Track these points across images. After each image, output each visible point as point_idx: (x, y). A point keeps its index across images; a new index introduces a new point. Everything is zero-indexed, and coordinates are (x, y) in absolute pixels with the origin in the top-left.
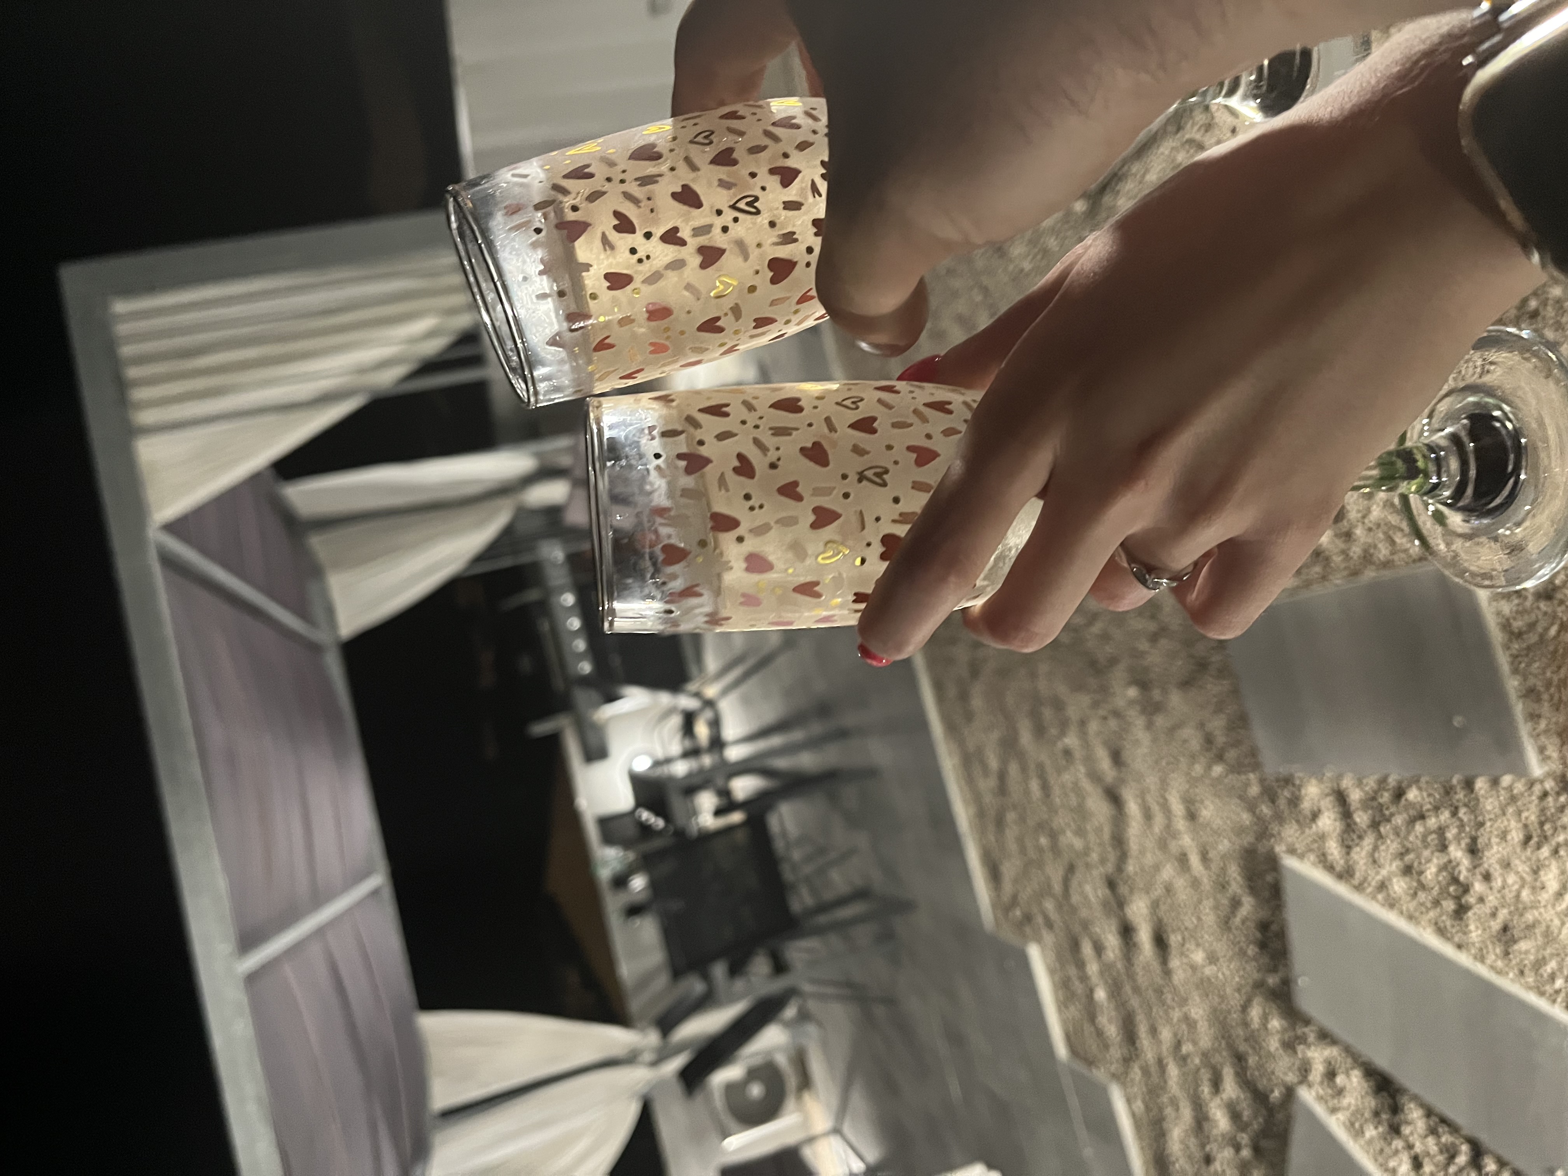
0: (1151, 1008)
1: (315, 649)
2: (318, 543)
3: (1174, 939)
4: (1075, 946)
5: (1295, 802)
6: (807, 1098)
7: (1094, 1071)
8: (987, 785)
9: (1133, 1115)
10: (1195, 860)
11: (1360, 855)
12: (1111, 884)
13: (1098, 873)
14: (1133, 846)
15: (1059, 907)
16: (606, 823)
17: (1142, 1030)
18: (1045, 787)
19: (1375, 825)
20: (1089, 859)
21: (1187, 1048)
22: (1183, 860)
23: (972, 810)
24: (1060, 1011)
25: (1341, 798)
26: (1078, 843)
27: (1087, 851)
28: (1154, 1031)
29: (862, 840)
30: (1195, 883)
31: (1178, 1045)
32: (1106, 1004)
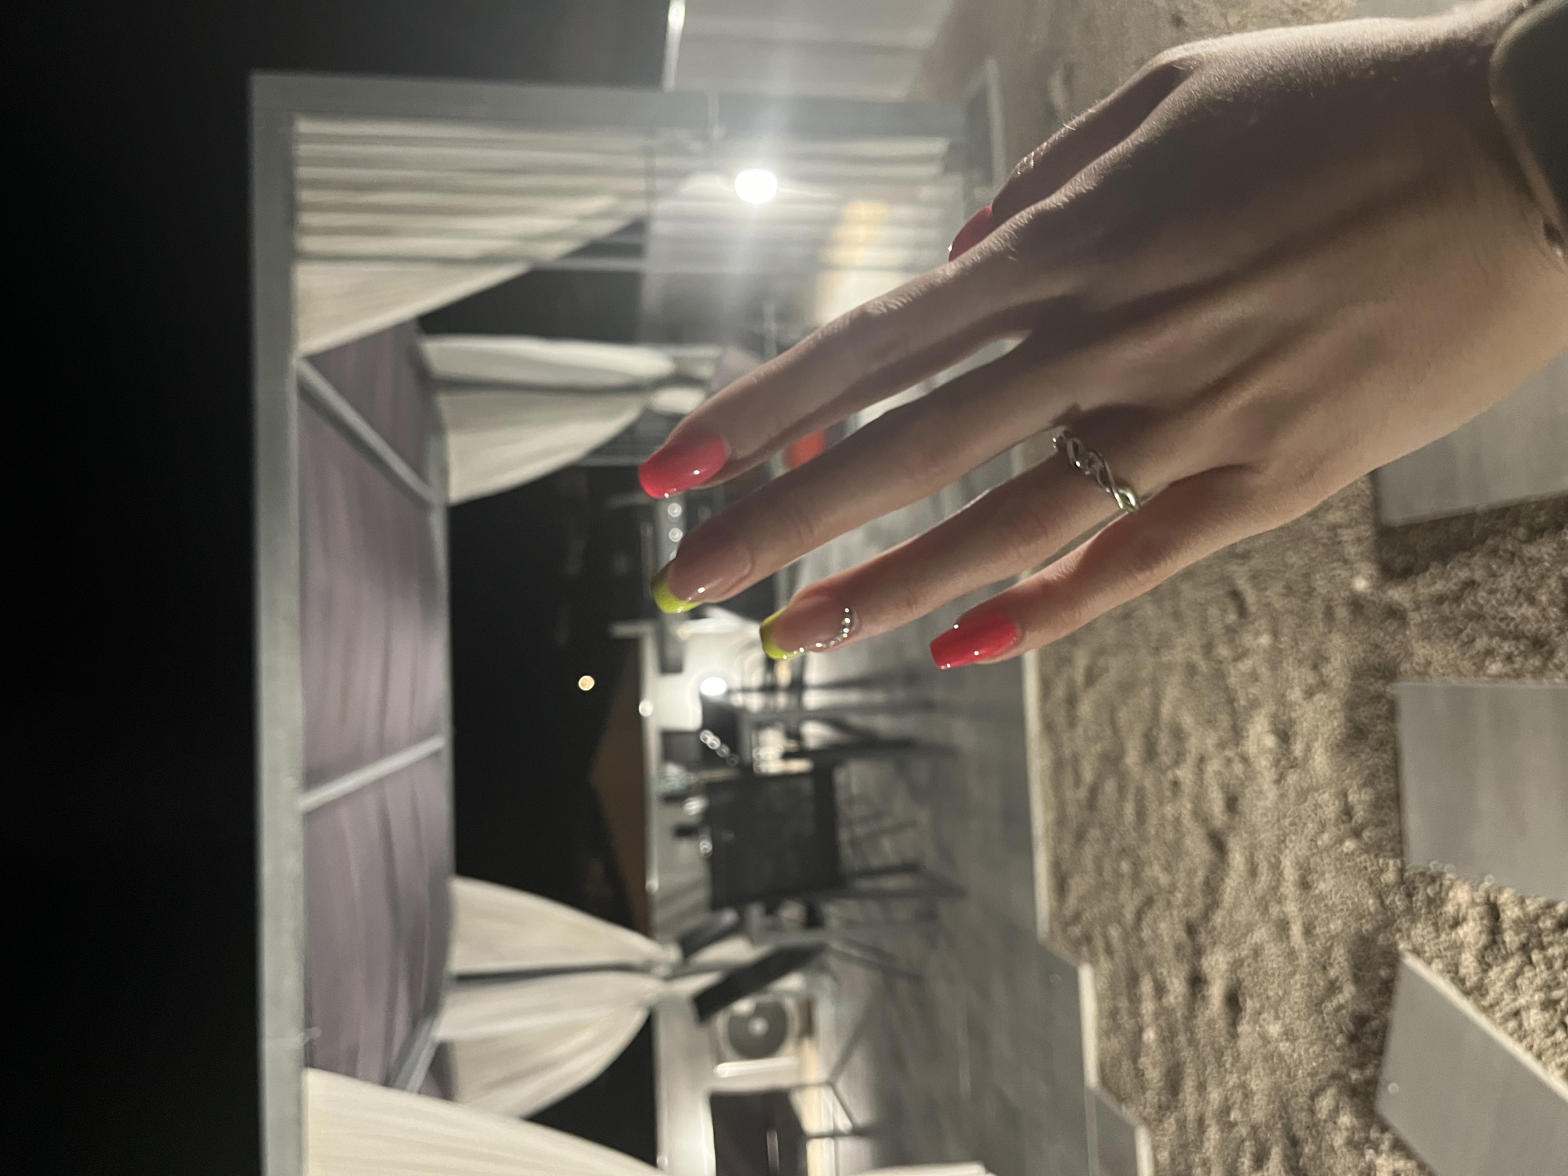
0: (1205, 1067)
1: (422, 505)
2: (444, 402)
3: (1250, 1005)
4: (1134, 980)
5: (1436, 902)
6: (807, 1045)
7: (1124, 1108)
8: (1076, 796)
9: (1156, 1163)
10: (1296, 930)
11: (1498, 977)
12: (1191, 930)
13: (1178, 915)
14: (1228, 898)
15: (1126, 938)
16: (669, 736)
17: (1189, 1085)
18: (1141, 815)
19: (1525, 948)
20: (1172, 898)
21: (1235, 1115)
22: (1283, 927)
23: (1051, 816)
24: (1100, 1039)
25: (1493, 911)
26: (1164, 880)
27: (1173, 888)
28: (1201, 1087)
29: (923, 816)
30: (1291, 955)
31: (1225, 1110)
32: (1154, 1048)
